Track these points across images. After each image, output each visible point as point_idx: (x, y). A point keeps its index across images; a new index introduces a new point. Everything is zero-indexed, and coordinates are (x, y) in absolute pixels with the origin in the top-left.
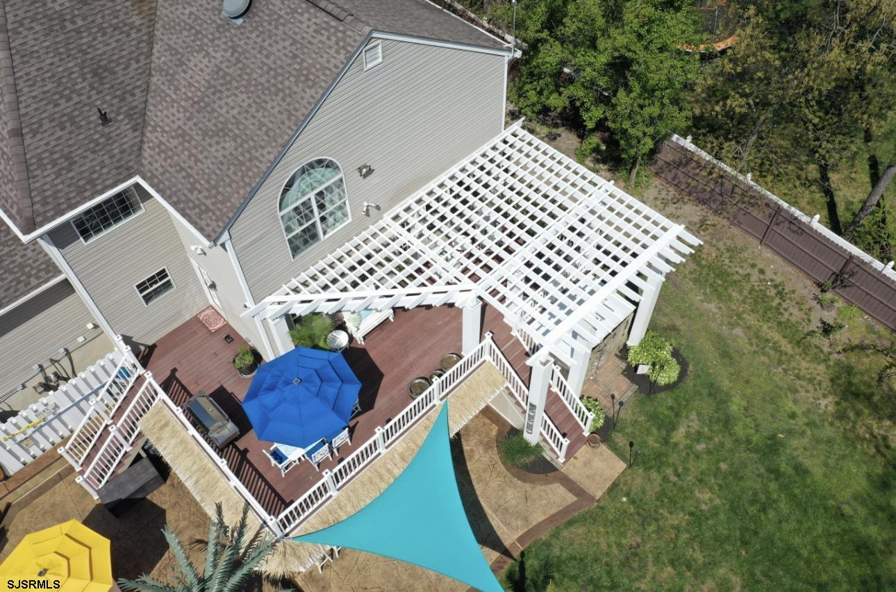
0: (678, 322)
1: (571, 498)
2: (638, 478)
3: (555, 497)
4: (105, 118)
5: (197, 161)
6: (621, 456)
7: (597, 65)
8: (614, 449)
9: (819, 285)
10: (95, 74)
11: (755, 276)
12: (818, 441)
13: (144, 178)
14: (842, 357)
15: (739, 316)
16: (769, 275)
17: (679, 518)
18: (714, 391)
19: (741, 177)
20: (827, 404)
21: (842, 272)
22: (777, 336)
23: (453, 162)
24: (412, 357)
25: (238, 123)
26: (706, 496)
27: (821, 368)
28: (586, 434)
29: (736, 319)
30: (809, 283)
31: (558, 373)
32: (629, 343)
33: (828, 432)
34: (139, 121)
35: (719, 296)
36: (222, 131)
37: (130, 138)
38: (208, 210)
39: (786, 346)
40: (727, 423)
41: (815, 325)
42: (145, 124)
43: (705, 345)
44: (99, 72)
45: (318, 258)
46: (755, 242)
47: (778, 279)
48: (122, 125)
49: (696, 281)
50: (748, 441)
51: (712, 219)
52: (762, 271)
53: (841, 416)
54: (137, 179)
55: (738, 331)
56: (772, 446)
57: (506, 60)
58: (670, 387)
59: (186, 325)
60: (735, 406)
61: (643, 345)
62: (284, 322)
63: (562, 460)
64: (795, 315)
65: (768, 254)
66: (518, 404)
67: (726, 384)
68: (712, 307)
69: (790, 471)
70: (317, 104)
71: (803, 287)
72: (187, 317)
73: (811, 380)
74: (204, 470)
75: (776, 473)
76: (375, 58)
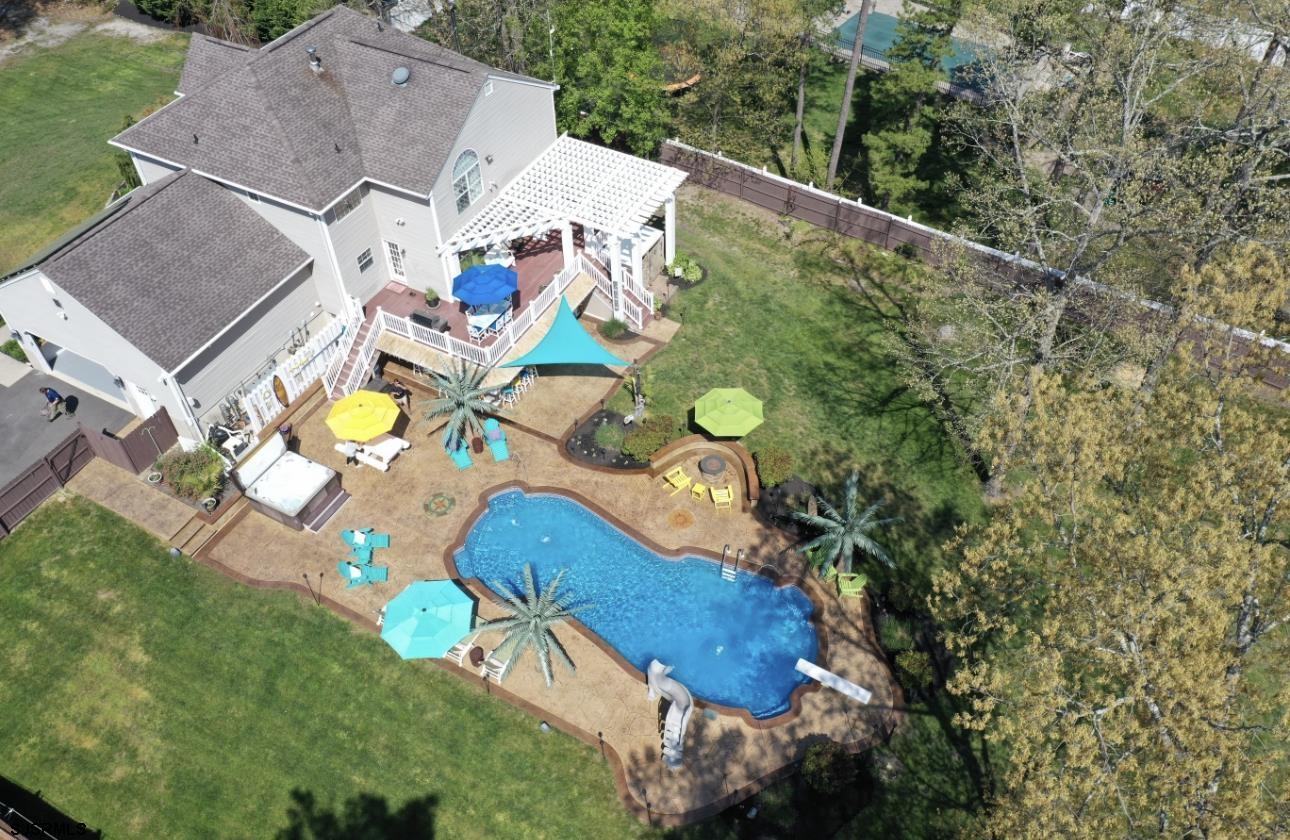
0: (696, 251)
1: (651, 346)
2: (689, 329)
3: (640, 349)
4: (338, 150)
5: (402, 160)
6: (677, 321)
7: (605, 97)
8: (673, 319)
9: (780, 214)
10: (325, 127)
11: (740, 218)
12: (791, 292)
13: (369, 176)
14: (799, 248)
15: (734, 241)
16: (748, 215)
17: (717, 341)
18: (725, 280)
19: (715, 156)
20: (794, 273)
21: (789, 199)
22: (758, 246)
23: (533, 158)
24: (534, 280)
25: (422, 135)
26: (731, 329)
27: (788, 256)
28: (652, 313)
29: (732, 242)
30: (774, 215)
31: (626, 273)
32: (667, 264)
33: (797, 286)
34: (356, 148)
35: (720, 233)
36: (413, 141)
37: (354, 159)
38: (418, 181)
39: (765, 250)
40: (737, 294)
41: (781, 234)
42: (360, 150)
43: (714, 258)
44: (327, 126)
45: (473, 214)
46: (736, 199)
47: (755, 217)
48: (348, 152)
49: (703, 227)
50: (751, 300)
51: (706, 191)
52: (744, 214)
53: (803, 277)
54: (365, 179)
55: (735, 249)
56: (765, 299)
57: (552, 91)
58: (698, 283)
59: (380, 294)
60: (740, 285)
61: (677, 262)
62: (457, 256)
63: (641, 327)
64: (769, 233)
65: (746, 204)
66: (607, 297)
67: (733, 276)
68: (716, 239)
69: (777, 308)
70: (466, 115)
71: (769, 217)
72: (379, 289)
73: (783, 264)
74: (429, 354)
75: (769, 311)
76: (489, 90)
